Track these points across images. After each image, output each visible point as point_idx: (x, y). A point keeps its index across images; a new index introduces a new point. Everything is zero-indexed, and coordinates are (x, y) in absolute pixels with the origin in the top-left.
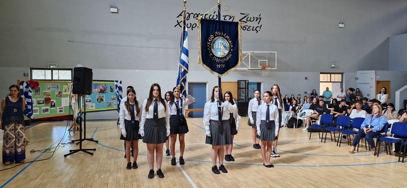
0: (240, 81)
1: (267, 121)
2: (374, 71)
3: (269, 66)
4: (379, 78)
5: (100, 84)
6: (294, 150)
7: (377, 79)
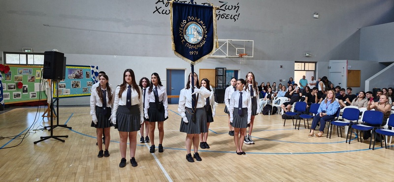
0: (218, 68)
1: (240, 109)
2: (346, 61)
3: (246, 54)
4: (350, 67)
5: (76, 69)
6: (270, 137)
7: (349, 69)
